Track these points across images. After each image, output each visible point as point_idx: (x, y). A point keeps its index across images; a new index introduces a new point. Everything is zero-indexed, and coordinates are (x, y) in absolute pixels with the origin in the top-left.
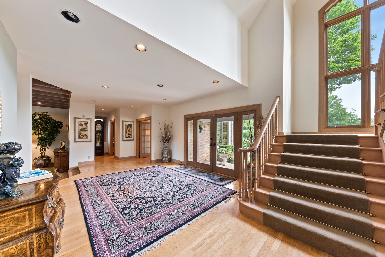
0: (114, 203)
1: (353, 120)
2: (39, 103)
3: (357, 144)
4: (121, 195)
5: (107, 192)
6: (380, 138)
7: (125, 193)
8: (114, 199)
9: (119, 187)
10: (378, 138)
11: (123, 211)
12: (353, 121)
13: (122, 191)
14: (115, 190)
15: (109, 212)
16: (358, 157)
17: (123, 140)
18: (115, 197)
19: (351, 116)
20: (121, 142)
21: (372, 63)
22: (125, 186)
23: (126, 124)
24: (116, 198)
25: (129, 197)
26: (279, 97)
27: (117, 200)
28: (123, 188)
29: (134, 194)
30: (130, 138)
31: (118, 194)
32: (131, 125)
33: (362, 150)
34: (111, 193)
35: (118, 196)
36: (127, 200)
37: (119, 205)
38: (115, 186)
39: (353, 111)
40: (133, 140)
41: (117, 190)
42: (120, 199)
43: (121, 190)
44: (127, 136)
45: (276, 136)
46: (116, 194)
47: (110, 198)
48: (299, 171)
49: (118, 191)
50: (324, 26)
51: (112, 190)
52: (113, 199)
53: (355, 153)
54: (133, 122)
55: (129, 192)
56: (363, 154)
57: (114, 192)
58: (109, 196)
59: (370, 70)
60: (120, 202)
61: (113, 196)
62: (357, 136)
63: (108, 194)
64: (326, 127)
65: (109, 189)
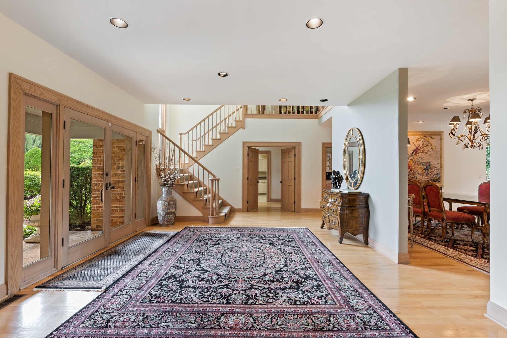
0: (299, 247)
4: (289, 253)
5: (307, 263)
7: (283, 254)
8: (298, 251)
9: (287, 266)
11: (292, 241)
13: (285, 257)
14: (295, 261)
15: (304, 243)
18: (297, 253)
22: (277, 264)
24: (296, 251)
25: (280, 249)
27: (295, 249)
28: (283, 262)
29: (273, 249)
31: (292, 255)
34: (301, 259)
35: (293, 252)
36: (285, 246)
37: (294, 244)
38: (294, 270)
41: (291, 262)
42: (292, 249)
43: (286, 259)
46: (294, 256)
47: (303, 253)
49: (291, 259)
51: (300, 263)
52: (300, 251)
55: (277, 253)
57: (298, 259)
58: (304, 256)
60: (292, 246)
61: (298, 254)
63: (305, 258)
65: (304, 266)
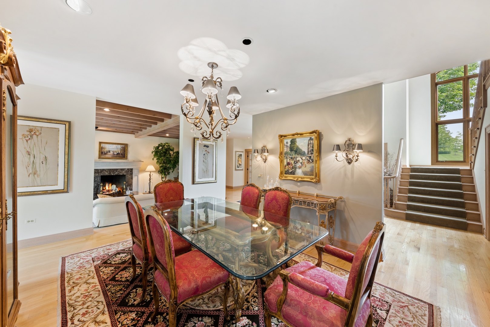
1: (459, 146)
2: (167, 135)
3: (459, 174)
6: (473, 170)
10: (471, 170)
12: (459, 148)
16: (460, 181)
17: (236, 170)
19: (457, 142)
20: (234, 171)
21: (470, 117)
23: (238, 154)
26: (403, 139)
30: (241, 167)
32: (241, 155)
33: (462, 177)
39: (460, 135)
40: (243, 170)
44: (238, 166)
45: (402, 168)
48: (424, 190)
50: (435, 85)
53: (458, 179)
54: (243, 152)
56: (463, 180)
59: (469, 121)
62: (459, 169)
64: (437, 161)
